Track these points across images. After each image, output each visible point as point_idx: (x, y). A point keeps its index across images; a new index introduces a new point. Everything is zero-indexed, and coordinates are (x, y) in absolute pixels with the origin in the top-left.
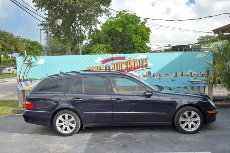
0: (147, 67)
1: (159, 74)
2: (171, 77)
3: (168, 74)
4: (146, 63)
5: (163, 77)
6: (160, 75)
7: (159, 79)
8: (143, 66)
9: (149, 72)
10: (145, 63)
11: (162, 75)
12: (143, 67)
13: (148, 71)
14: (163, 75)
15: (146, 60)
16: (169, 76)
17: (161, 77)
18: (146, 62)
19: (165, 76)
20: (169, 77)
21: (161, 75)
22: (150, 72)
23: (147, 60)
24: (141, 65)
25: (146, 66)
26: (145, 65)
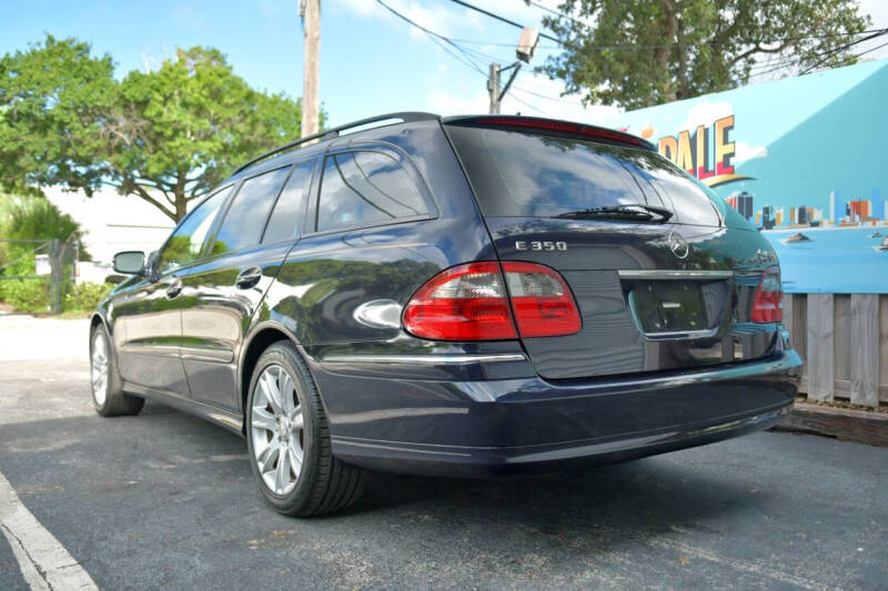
0: (732, 171)
1: (802, 212)
2: (880, 224)
3: (857, 208)
4: (728, 149)
5: (826, 227)
6: (804, 216)
7: (803, 238)
8: (711, 168)
9: (741, 199)
10: (721, 151)
11: (817, 216)
12: (712, 174)
13: (736, 194)
14: (826, 215)
15: (726, 131)
16: (865, 219)
17: (816, 224)
18: (726, 141)
19: (836, 223)
20: (869, 225)
21: (811, 213)
22: (750, 200)
23: (730, 133)
24: (700, 163)
25: (726, 166)
26: (720, 159)
